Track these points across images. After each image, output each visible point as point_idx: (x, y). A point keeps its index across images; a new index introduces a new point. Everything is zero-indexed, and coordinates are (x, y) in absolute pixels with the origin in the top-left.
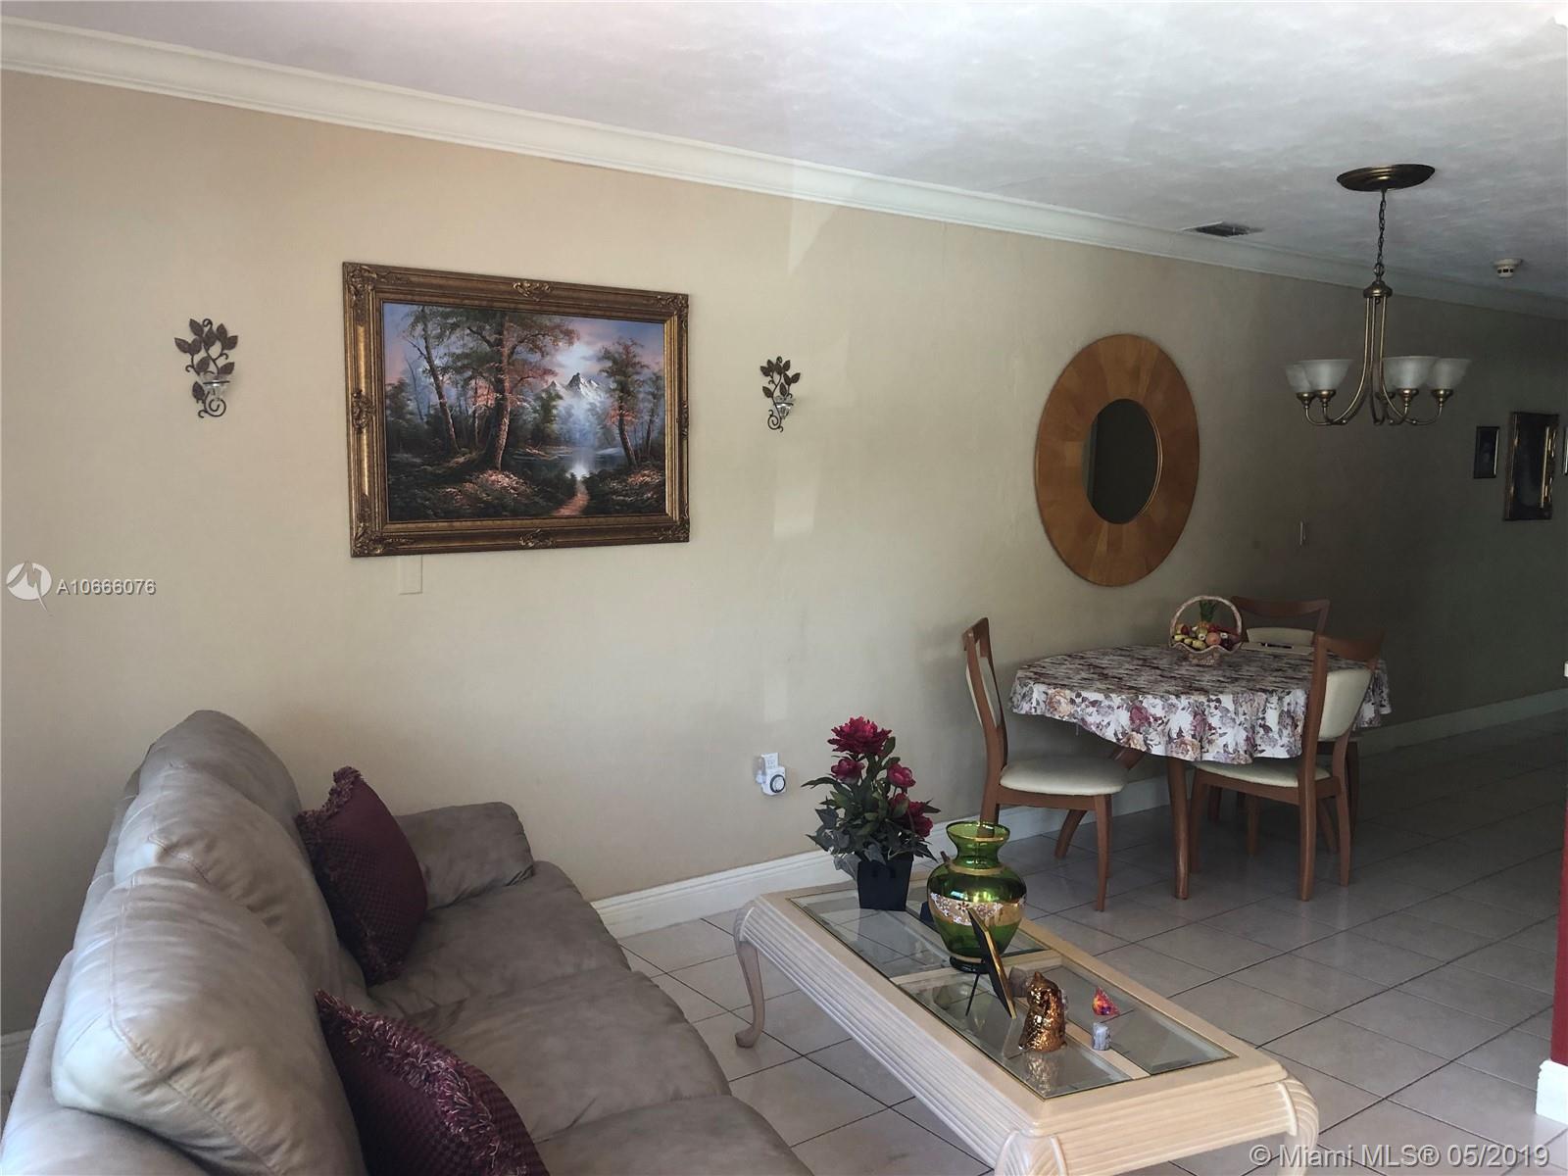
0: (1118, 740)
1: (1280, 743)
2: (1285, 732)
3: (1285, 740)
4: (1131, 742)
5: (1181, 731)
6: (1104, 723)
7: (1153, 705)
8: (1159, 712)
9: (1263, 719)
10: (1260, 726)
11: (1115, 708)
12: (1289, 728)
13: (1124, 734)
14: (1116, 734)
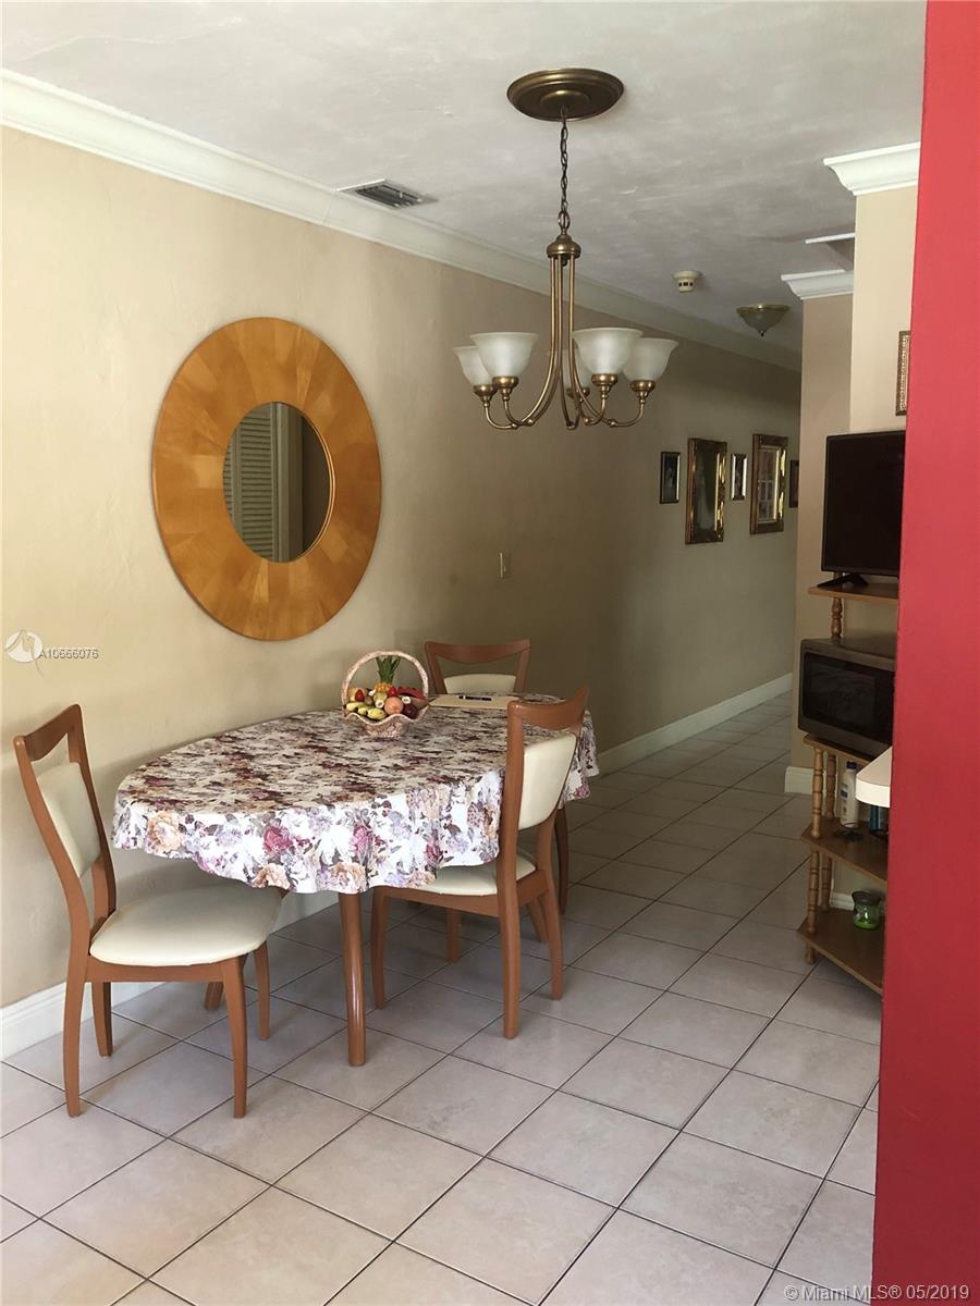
0: (249, 878)
1: (471, 846)
2: (477, 831)
3: (477, 842)
4: (268, 878)
5: (337, 854)
6: (228, 857)
7: (295, 822)
8: (304, 832)
9: (449, 817)
10: (445, 827)
11: (243, 833)
12: (481, 824)
13: (256, 870)
14: (245, 871)
